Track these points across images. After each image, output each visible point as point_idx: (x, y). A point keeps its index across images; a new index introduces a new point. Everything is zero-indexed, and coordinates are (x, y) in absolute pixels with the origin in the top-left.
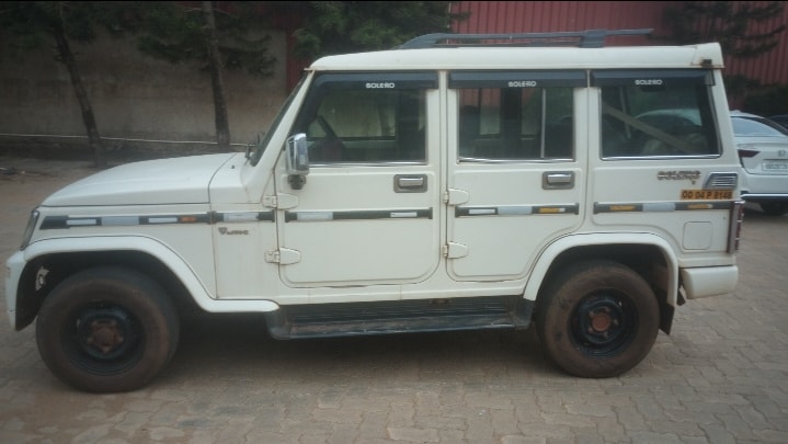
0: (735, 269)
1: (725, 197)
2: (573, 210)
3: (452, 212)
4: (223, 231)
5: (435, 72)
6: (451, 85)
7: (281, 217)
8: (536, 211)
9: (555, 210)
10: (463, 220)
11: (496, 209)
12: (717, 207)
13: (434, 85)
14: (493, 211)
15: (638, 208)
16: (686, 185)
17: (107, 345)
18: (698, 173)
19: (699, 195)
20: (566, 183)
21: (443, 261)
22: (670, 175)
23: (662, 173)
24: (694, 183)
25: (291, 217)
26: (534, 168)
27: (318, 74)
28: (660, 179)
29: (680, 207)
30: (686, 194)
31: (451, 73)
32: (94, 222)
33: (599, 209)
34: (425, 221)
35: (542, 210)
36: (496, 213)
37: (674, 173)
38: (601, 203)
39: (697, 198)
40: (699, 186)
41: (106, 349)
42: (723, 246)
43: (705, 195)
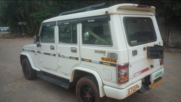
1: (114, 62)
2: (77, 59)
3: (58, 55)
4: (35, 54)
6: (57, 25)
8: (70, 58)
9: (73, 58)
10: (60, 58)
11: (64, 56)
12: (112, 65)
14: (63, 56)
15: (90, 61)
18: (105, 52)
19: (107, 60)
20: (75, 51)
21: (58, 67)
23: (95, 51)
24: (104, 55)
25: (40, 53)
28: (95, 52)
29: (101, 63)
30: (103, 59)
31: (57, 21)
33: (83, 60)
34: (54, 57)
36: (64, 57)
37: (98, 51)
39: (106, 61)
40: (106, 56)
43: (108, 60)
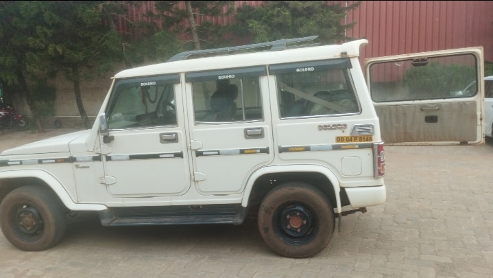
0: (383, 188)
1: (367, 140)
2: (266, 151)
3: (194, 153)
4: (77, 166)
5: (178, 74)
6: (187, 80)
7: (104, 158)
8: (242, 152)
9: (254, 151)
10: (200, 158)
11: (218, 151)
12: (361, 147)
13: (178, 81)
14: (217, 153)
15: (307, 149)
16: (339, 133)
17: (29, 226)
18: (345, 125)
19: (349, 139)
20: (259, 135)
21: (193, 183)
22: (326, 127)
23: (320, 126)
24: (343, 132)
25: (109, 159)
26: (239, 127)
27: (117, 80)
28: (320, 130)
29: (335, 148)
30: (339, 139)
31: (187, 73)
32: (19, 163)
33: (282, 150)
34: (179, 159)
35: (246, 151)
36: (219, 154)
37: (329, 126)
38: (283, 146)
39: (348, 141)
40: (347, 133)
41: (29, 228)
42: (370, 172)
43: (353, 139)
